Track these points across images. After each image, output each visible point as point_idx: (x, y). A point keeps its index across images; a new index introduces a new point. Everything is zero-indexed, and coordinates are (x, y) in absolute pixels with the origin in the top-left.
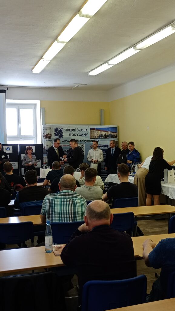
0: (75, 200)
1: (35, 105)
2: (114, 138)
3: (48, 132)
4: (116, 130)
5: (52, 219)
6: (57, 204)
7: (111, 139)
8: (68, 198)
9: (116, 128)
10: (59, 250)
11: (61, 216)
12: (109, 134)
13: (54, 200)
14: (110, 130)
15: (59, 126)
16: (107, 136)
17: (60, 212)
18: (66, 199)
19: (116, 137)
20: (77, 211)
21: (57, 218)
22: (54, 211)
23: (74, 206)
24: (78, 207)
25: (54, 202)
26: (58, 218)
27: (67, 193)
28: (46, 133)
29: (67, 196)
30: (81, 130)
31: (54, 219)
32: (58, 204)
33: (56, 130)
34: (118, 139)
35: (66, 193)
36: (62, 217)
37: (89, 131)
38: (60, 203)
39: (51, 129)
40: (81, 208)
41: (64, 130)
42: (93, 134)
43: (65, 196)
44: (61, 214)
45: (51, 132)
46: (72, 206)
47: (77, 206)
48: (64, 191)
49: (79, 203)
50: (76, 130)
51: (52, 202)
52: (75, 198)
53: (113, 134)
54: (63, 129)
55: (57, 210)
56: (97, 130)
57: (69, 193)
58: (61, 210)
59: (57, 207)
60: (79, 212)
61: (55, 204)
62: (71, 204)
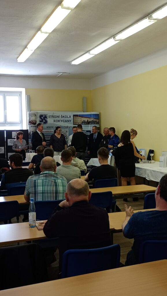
1: (21, 92)
2: (96, 124)
3: (33, 118)
4: (98, 116)
5: (35, 198)
6: (40, 184)
7: (93, 125)
8: (49, 178)
9: (98, 115)
10: (42, 225)
11: (44, 195)
12: (91, 120)
14: (92, 116)
15: (43, 113)
16: (90, 122)
17: (43, 192)
18: (47, 180)
19: (98, 123)
20: (59, 190)
21: (40, 197)
22: (38, 191)
23: (56, 185)
25: (37, 182)
27: (49, 174)
28: (31, 120)
29: (49, 176)
30: (64, 116)
31: (37, 198)
32: (41, 184)
33: (41, 116)
34: (100, 125)
37: (72, 117)
38: (42, 183)
39: (36, 115)
41: (48, 117)
42: (76, 121)
43: (47, 177)
44: (43, 193)
45: (36, 118)
47: (59, 186)
48: (45, 172)
49: (60, 183)
50: (60, 117)
51: (35, 183)
52: (56, 178)
53: (95, 120)
54: (48, 115)
55: (40, 190)
56: (80, 116)
57: (50, 174)
58: (44, 190)
59: (40, 187)
60: (61, 191)
61: (38, 184)
62: (52, 184)
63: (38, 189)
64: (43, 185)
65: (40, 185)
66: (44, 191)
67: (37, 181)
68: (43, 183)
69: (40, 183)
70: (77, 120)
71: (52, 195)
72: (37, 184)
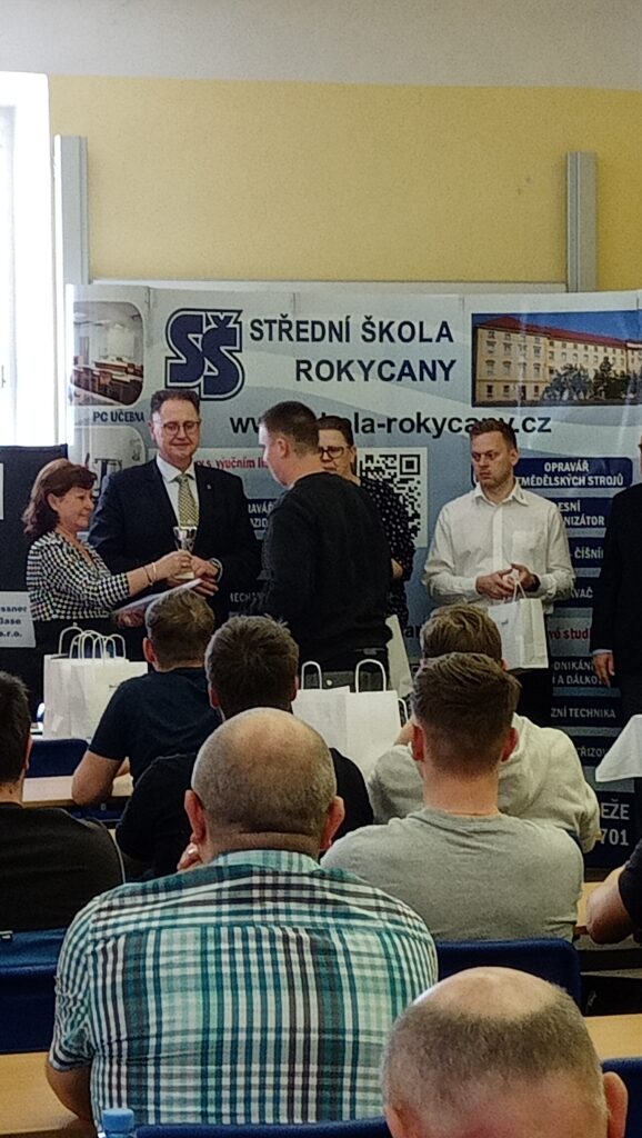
0: (335, 937)
3: (114, 346)
6: (177, 972)
8: (270, 918)
11: (219, 1074)
12: (635, 368)
13: (151, 937)
15: (206, 293)
16: (624, 381)
17: (206, 1042)
20: (356, 1032)
21: (184, 1089)
22: (159, 1036)
23: (329, 985)
24: (366, 990)
25: (156, 955)
26: (190, 1095)
27: (263, 874)
28: (94, 357)
29: (262, 899)
30: (394, 330)
31: (158, 1101)
32: (191, 971)
33: (183, 326)
35: (256, 880)
36: (226, 1081)
37: (463, 335)
38: (204, 964)
39: (138, 317)
40: (385, 1002)
41: (247, 330)
42: (499, 368)
43: (250, 901)
44: (212, 1058)
45: (138, 342)
46: (305, 988)
47: (353, 990)
48: (235, 859)
49: (366, 960)
50: (356, 331)
51: (135, 957)
52: (334, 915)
54: (246, 320)
55: (178, 1027)
56: (532, 330)
57: (275, 874)
58: (213, 1025)
59: (178, 1000)
60: (374, 1040)
61: (163, 973)
62: (296, 969)
63: (159, 1012)
64: (205, 976)
65: (184, 977)
66: (213, 1037)
67: (157, 942)
68: (211, 958)
69: (184, 965)
70: (507, 364)
71: (292, 1074)
72: (156, 967)
